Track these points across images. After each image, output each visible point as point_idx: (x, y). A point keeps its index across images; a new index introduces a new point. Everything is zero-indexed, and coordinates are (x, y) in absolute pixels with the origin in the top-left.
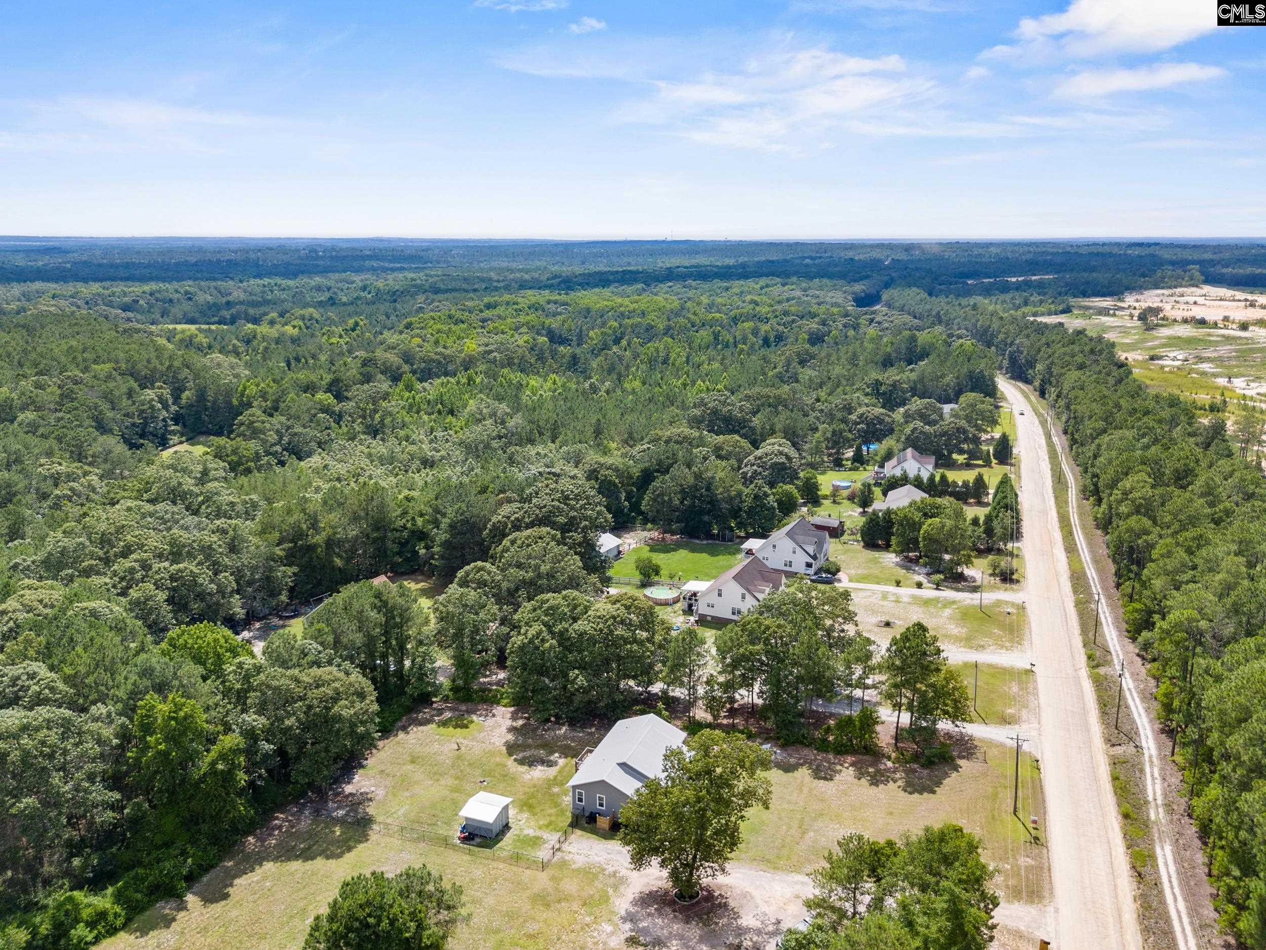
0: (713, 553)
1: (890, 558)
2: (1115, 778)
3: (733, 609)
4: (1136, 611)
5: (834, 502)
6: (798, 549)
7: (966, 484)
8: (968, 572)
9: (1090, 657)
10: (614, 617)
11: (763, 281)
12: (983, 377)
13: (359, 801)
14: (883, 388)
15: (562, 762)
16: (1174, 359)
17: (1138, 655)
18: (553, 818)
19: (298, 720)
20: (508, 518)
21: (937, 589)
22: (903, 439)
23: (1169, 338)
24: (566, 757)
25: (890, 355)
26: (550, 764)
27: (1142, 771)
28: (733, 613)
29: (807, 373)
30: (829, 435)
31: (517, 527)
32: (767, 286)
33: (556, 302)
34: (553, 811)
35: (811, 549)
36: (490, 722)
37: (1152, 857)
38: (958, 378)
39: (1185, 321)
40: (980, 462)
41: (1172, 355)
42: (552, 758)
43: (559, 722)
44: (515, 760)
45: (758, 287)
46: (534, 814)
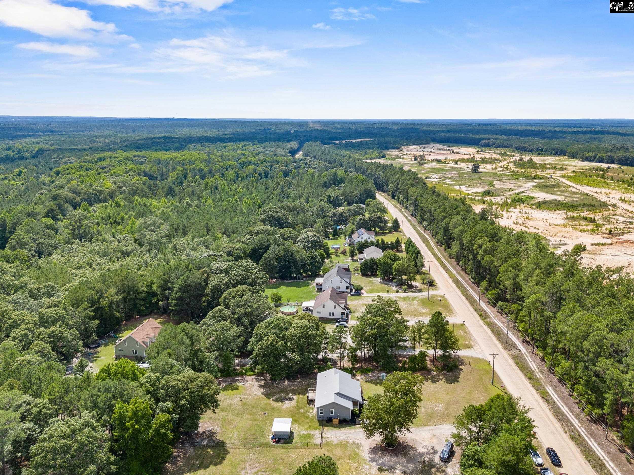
0: (299, 286)
1: (377, 280)
2: (517, 364)
3: (330, 313)
4: (493, 294)
5: (336, 255)
6: (343, 281)
7: (392, 243)
8: (414, 283)
9: (481, 315)
10: (306, 326)
11: (242, 144)
12: (371, 191)
13: (210, 435)
14: (332, 199)
15: (295, 397)
16: (435, 178)
17: (498, 312)
18: (310, 424)
19: (187, 400)
20: (221, 282)
21: (405, 292)
22: (356, 223)
23: (430, 169)
24: (296, 395)
25: (326, 182)
26: (291, 399)
27: (525, 359)
28: (330, 315)
29: (293, 192)
30: (322, 224)
31: (227, 286)
32: (245, 146)
33: (138, 156)
34: (308, 420)
35: (348, 280)
36: (247, 385)
37: (547, 392)
38: (360, 192)
39: (433, 161)
40: (388, 231)
41: (433, 176)
42: (289, 396)
43: (283, 379)
44: (273, 400)
45: (241, 146)
46: (300, 424)
